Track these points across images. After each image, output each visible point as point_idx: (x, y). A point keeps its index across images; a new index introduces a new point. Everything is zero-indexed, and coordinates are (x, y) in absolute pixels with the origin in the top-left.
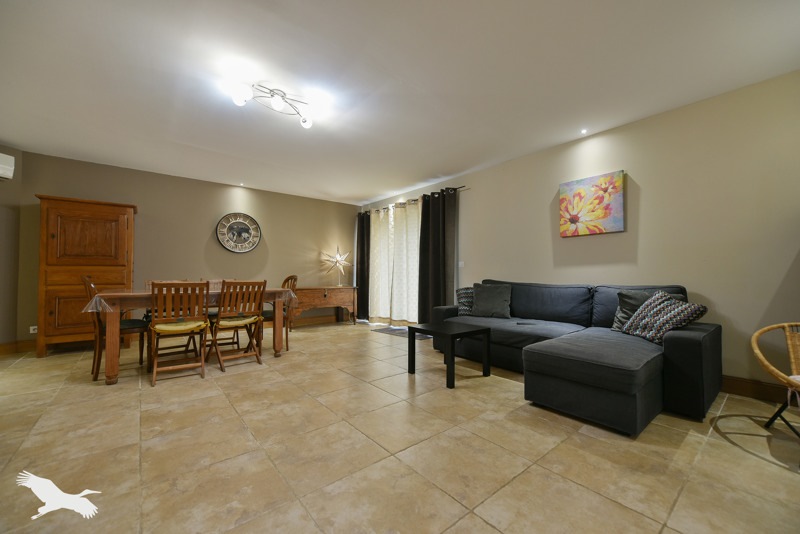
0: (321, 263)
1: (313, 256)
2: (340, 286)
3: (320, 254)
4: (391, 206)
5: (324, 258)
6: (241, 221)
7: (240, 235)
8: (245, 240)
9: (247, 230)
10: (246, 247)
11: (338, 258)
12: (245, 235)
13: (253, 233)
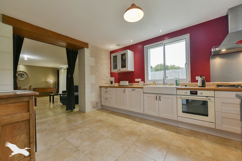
0: (47, 82)
1: (44, 80)
2: (52, 87)
3: (46, 80)
4: (63, 69)
5: (47, 81)
6: (22, 73)
7: (21, 76)
8: (23, 77)
9: (24, 75)
10: (24, 79)
11: (51, 81)
12: (23, 76)
13: (25, 75)
